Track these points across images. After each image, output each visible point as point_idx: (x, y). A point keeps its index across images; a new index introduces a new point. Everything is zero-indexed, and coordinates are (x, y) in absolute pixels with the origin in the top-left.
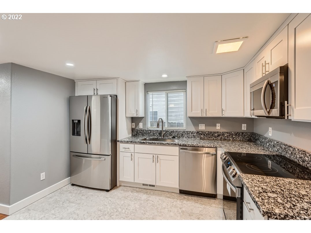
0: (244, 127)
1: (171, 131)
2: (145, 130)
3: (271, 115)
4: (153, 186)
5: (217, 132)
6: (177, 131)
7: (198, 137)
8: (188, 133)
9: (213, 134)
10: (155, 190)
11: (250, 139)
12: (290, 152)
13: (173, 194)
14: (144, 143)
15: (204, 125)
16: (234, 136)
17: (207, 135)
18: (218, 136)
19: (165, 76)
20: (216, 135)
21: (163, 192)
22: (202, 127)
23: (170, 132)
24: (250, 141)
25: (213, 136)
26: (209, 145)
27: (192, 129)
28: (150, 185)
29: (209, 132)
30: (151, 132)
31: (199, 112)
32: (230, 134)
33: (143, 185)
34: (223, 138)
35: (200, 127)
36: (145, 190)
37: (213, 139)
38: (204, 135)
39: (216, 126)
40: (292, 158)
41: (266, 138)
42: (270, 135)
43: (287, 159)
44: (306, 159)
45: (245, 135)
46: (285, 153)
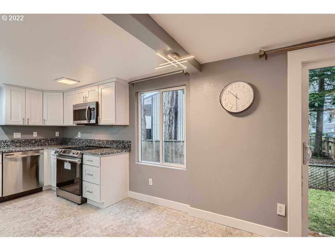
0: (57, 134)
3: (90, 123)
5: (35, 139)
7: (13, 146)
9: (30, 142)
11: (62, 143)
12: (93, 143)
15: (20, 133)
16: (49, 142)
17: (23, 142)
20: (33, 142)
25: (30, 143)
29: (26, 140)
31: (20, 120)
32: (47, 140)
38: (20, 143)
39: (33, 134)
40: (94, 145)
41: (77, 139)
42: (79, 137)
43: (91, 146)
44: (101, 143)
45: (58, 140)
46: (90, 144)
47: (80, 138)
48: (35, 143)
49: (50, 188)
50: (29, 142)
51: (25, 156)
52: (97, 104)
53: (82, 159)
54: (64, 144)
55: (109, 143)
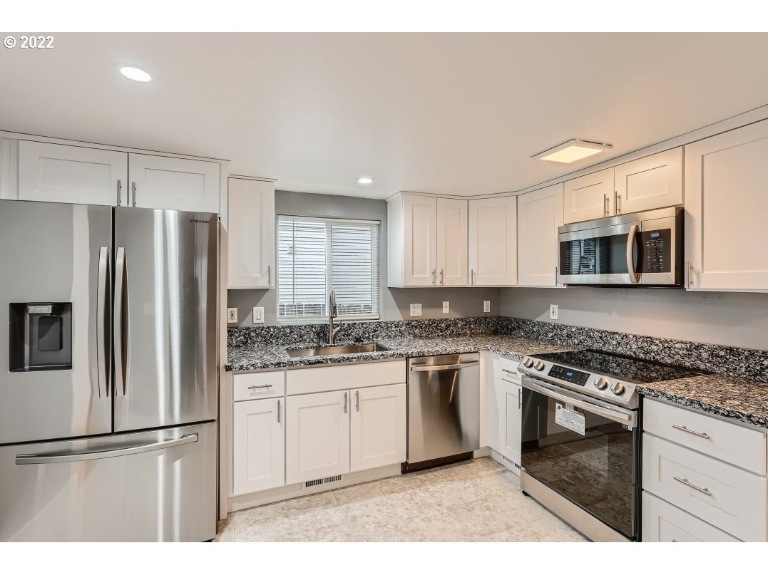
0: (487, 307)
1: (349, 324)
2: (275, 328)
3: (640, 283)
4: (339, 478)
5: (446, 320)
6: (362, 323)
7: (410, 334)
8: (389, 325)
9: (438, 325)
10: (344, 488)
11: (497, 329)
13: (391, 481)
14: (319, 362)
15: (420, 305)
16: (472, 326)
17: (426, 327)
18: (448, 327)
19: (365, 181)
20: (442, 325)
21: (365, 485)
22: (416, 311)
23: (345, 326)
24: (495, 333)
25: (438, 329)
26: (467, 348)
27: (395, 315)
28: (329, 480)
29: (430, 320)
30: (292, 332)
31: (428, 276)
32: (467, 322)
33: (308, 484)
34: (455, 330)
35: (412, 310)
36: (317, 498)
37: (438, 336)
38: (421, 327)
39: (441, 307)
40: (620, 350)
41: (544, 324)
42: (552, 317)
43: (607, 353)
44: (654, 348)
45: (489, 323)
46: (601, 345)
47: (560, 323)
48: (446, 329)
49: (487, 454)
50: (436, 326)
51: (446, 367)
52: (681, 215)
53: (640, 411)
54: (501, 332)
55: (705, 355)
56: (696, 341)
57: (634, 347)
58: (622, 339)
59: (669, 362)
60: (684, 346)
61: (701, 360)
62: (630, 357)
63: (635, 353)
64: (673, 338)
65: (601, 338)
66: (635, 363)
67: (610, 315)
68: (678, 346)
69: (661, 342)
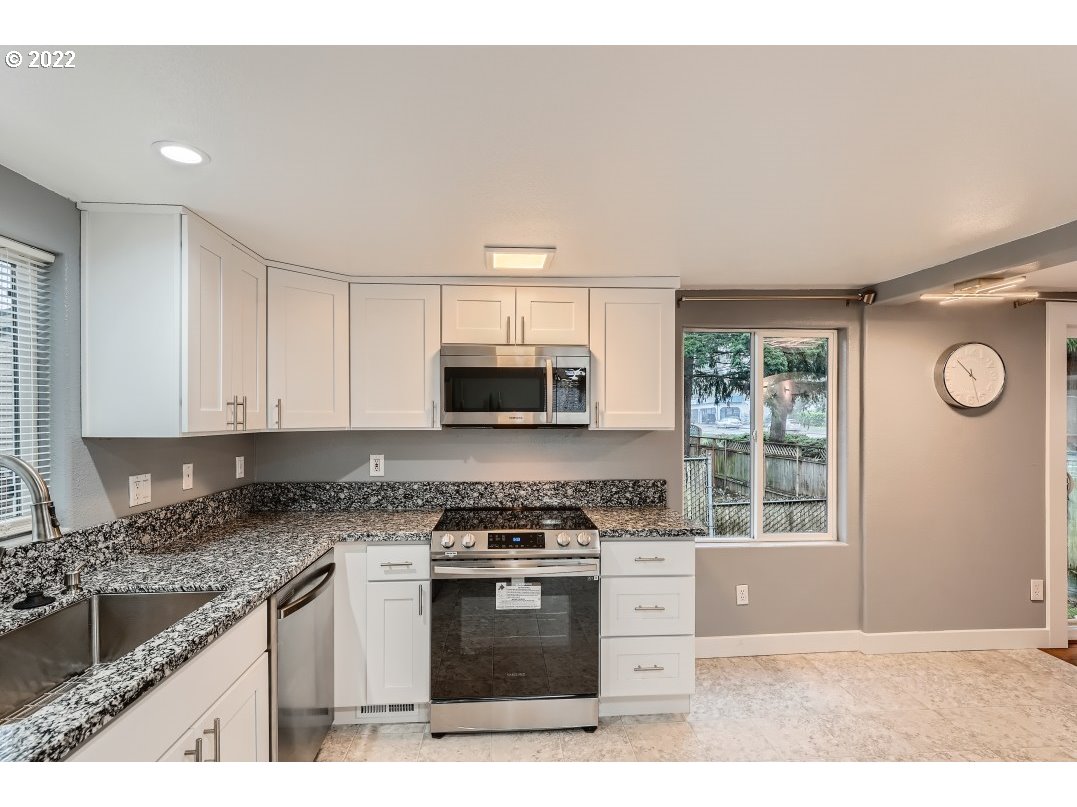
0: (240, 469)
8: (91, 538)
9: (179, 518)
12: (476, 495)
15: (149, 476)
17: (161, 527)
18: (194, 517)
20: (187, 516)
22: (141, 492)
25: (180, 526)
29: (167, 508)
32: (218, 501)
34: (203, 522)
35: (133, 490)
40: (483, 502)
41: (362, 485)
42: (373, 473)
43: (466, 509)
46: (458, 501)
47: (391, 479)
48: (191, 523)
50: (177, 520)
55: (570, 492)
56: (562, 479)
57: (500, 495)
58: (486, 488)
59: (538, 505)
60: (552, 486)
61: (566, 497)
62: (495, 509)
63: (501, 503)
64: (541, 479)
65: (457, 491)
66: (501, 514)
67: (465, 462)
68: (547, 487)
69: (529, 486)
